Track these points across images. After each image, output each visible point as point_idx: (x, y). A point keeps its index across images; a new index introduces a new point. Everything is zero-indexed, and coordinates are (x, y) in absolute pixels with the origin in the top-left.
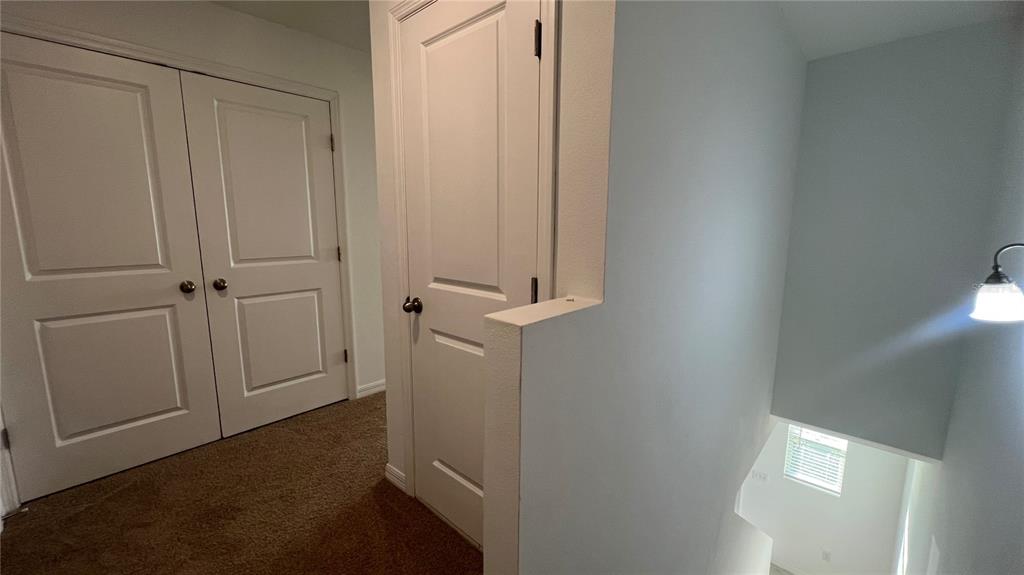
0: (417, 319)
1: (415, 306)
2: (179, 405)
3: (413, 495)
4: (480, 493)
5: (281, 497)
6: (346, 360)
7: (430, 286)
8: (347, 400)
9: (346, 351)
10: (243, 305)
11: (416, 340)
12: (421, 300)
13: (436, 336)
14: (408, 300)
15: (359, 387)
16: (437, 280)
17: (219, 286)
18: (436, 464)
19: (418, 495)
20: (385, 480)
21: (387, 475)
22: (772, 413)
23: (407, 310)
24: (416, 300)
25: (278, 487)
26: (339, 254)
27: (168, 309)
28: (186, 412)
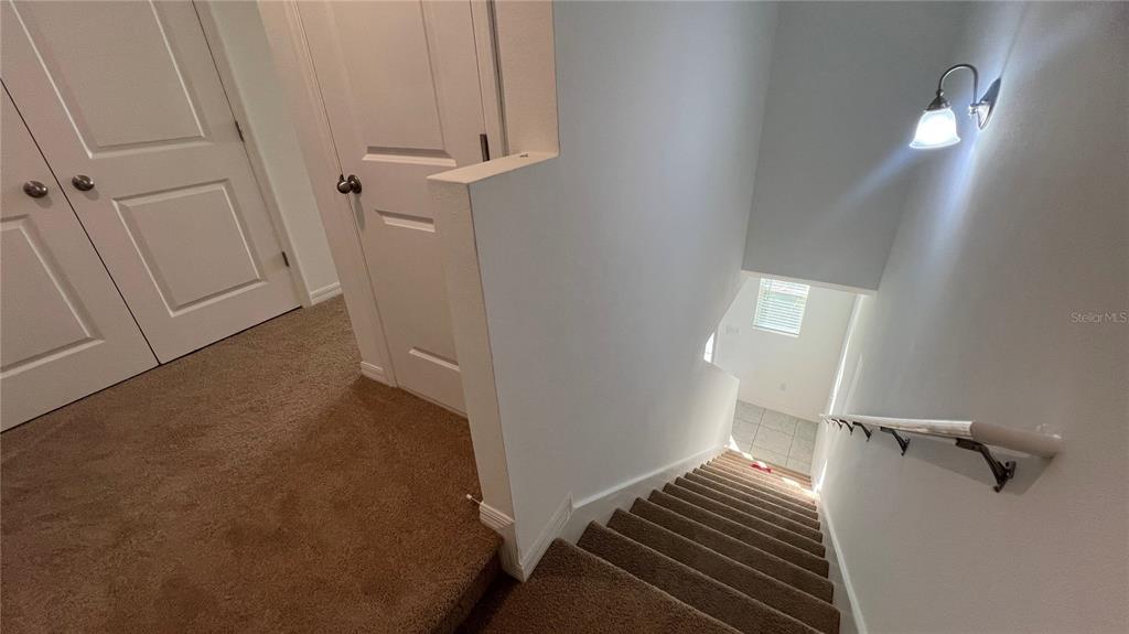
0: (358, 202)
1: (352, 186)
2: (88, 335)
3: (395, 386)
4: (456, 368)
5: (251, 409)
6: (287, 264)
7: (365, 159)
8: (300, 307)
9: (283, 254)
10: (127, 208)
11: (362, 227)
12: (359, 177)
13: (385, 218)
14: (342, 178)
15: (311, 293)
16: (372, 150)
17: (82, 185)
18: (412, 352)
19: (400, 384)
20: (362, 376)
21: (365, 373)
22: (743, 268)
23: (343, 191)
24: (351, 178)
25: (244, 401)
26: (240, 132)
27: (21, 221)
28: (101, 342)
